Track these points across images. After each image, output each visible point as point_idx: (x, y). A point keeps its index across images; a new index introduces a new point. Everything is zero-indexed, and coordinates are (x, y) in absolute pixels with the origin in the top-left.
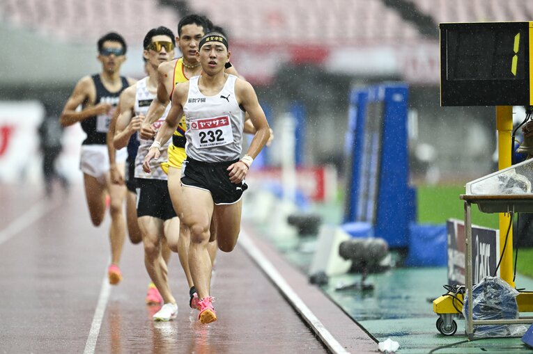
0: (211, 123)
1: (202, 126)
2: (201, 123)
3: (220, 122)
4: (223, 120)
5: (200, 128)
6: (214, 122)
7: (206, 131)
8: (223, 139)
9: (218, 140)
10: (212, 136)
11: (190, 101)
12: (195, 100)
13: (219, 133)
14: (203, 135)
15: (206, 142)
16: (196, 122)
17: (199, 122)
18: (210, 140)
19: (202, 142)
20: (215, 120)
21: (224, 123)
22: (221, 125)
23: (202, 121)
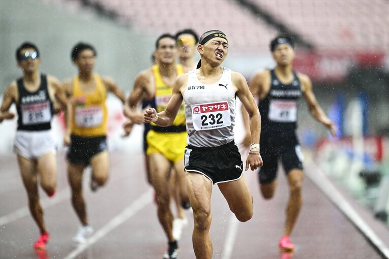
0: (213, 107)
1: (204, 110)
2: (203, 108)
3: (221, 107)
4: (224, 105)
5: (202, 112)
6: (216, 106)
7: (207, 114)
8: (222, 122)
9: (218, 122)
10: (213, 119)
11: (189, 89)
12: (194, 87)
13: (219, 116)
14: (204, 118)
15: (207, 124)
16: (199, 107)
17: (201, 106)
18: (210, 123)
19: (203, 124)
20: (217, 104)
21: (224, 107)
22: (221, 109)
23: (205, 106)
